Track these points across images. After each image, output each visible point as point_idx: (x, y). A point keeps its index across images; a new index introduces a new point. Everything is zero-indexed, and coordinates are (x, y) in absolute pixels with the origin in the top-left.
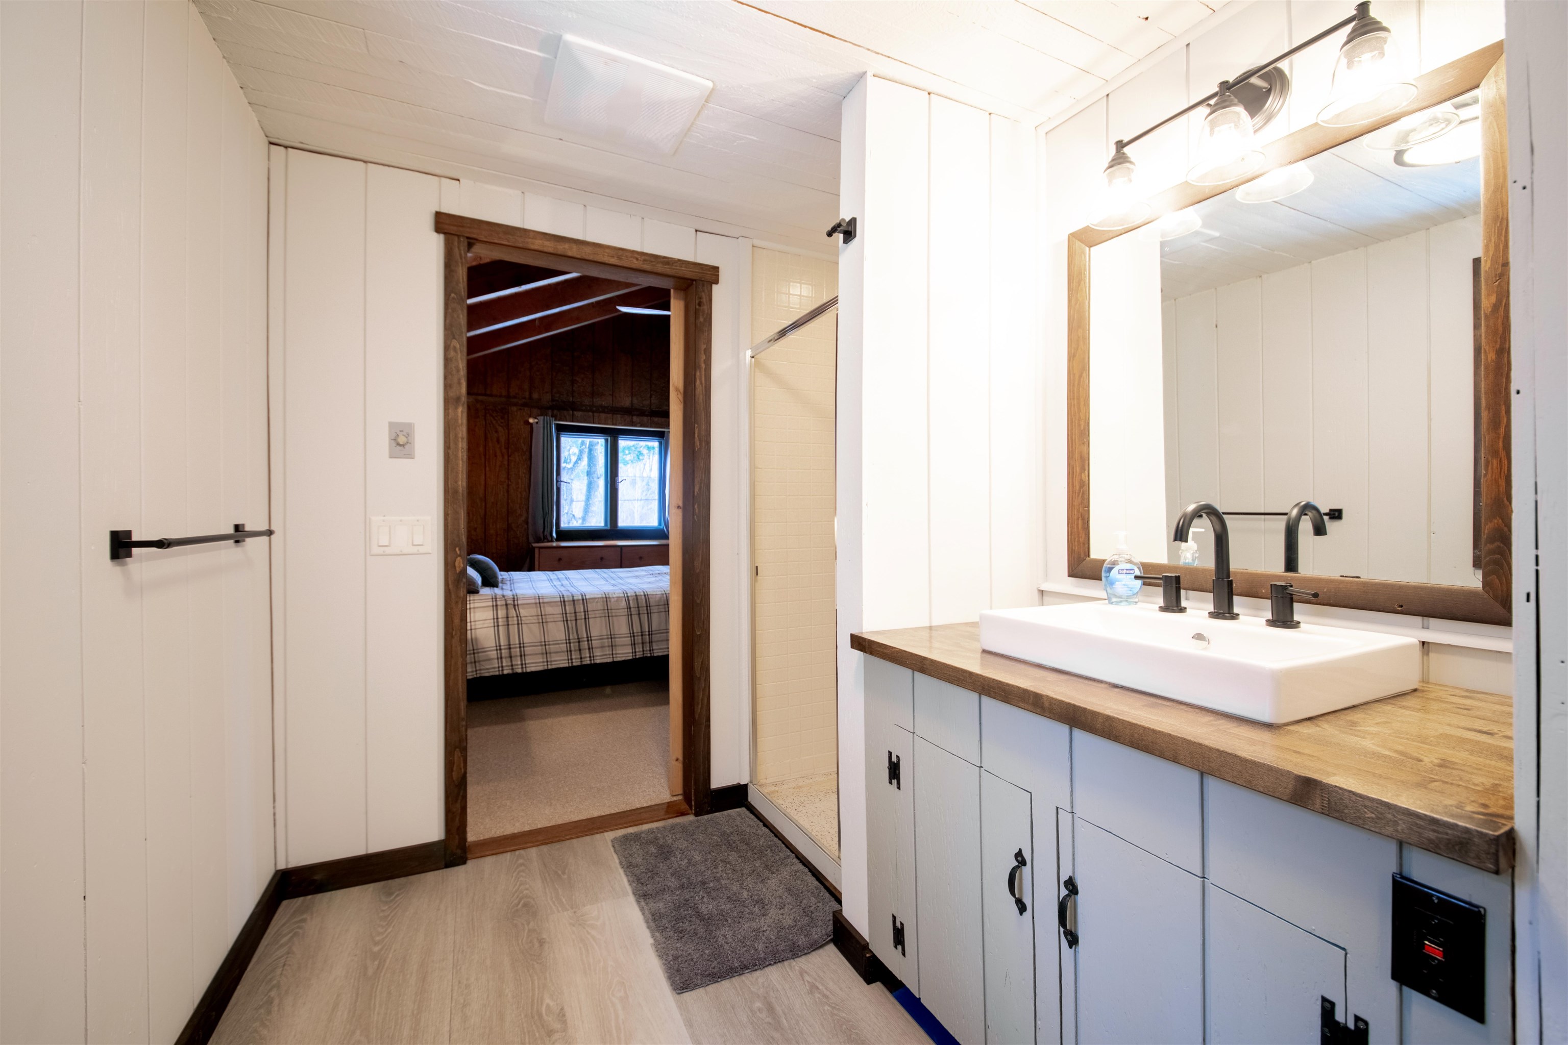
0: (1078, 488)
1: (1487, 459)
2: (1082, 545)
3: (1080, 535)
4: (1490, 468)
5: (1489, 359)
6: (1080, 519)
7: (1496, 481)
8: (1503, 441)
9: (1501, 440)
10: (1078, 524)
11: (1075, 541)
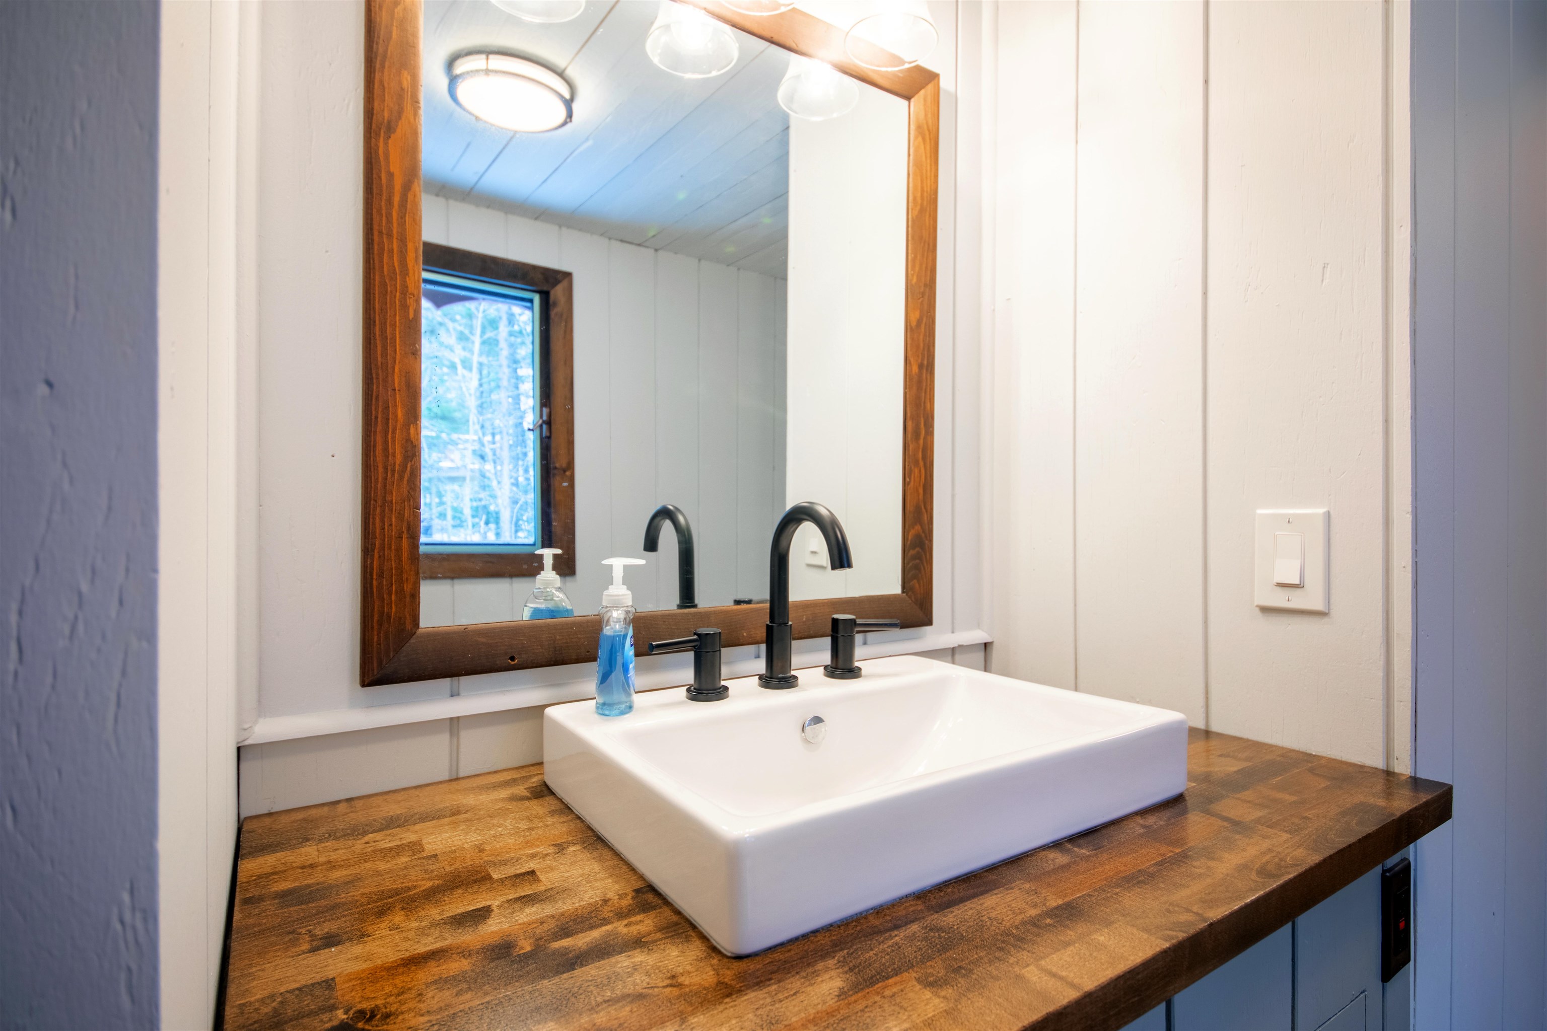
0: (399, 458)
1: (911, 468)
2: (408, 599)
3: (405, 576)
4: (912, 477)
5: (914, 372)
6: (405, 536)
7: (917, 491)
8: (922, 452)
9: (921, 450)
10: (399, 549)
11: (390, 594)
